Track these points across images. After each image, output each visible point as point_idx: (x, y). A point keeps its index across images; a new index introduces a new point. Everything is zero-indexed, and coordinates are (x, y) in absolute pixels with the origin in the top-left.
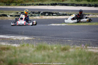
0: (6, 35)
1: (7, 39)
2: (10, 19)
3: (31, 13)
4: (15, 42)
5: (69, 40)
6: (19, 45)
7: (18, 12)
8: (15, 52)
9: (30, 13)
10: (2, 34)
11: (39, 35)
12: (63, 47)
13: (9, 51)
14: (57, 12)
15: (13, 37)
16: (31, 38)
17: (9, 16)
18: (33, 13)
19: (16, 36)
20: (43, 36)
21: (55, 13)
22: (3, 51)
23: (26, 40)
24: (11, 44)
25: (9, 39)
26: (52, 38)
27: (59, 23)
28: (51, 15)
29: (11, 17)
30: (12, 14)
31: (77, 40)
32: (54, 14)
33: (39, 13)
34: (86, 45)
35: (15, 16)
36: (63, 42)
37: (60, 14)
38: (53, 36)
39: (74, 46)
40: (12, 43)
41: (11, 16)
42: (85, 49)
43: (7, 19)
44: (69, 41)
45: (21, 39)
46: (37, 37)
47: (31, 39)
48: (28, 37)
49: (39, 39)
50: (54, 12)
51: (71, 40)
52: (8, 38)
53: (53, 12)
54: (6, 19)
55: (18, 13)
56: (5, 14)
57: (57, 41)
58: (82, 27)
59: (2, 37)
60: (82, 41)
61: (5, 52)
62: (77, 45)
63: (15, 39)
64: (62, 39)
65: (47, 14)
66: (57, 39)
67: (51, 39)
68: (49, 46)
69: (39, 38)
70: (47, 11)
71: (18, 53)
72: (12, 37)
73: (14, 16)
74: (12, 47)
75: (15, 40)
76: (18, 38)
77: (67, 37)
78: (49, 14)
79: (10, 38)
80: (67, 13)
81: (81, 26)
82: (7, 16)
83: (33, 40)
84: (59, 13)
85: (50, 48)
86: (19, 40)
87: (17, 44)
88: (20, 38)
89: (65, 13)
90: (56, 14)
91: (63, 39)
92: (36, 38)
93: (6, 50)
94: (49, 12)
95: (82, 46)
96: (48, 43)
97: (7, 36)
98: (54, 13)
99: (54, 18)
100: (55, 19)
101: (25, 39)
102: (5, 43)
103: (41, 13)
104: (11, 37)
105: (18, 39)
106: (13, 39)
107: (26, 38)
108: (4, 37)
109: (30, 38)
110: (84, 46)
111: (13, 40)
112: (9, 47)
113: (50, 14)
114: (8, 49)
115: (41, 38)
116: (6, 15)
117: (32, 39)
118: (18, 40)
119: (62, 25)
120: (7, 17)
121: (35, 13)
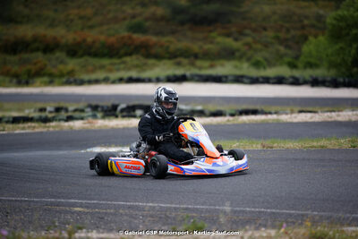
3: (89, 110)
18: (95, 108)
33: (115, 107)
35: (11, 119)
65: (139, 112)
73: (7, 122)
89: (199, 108)
103: (119, 108)
121: (100, 109)
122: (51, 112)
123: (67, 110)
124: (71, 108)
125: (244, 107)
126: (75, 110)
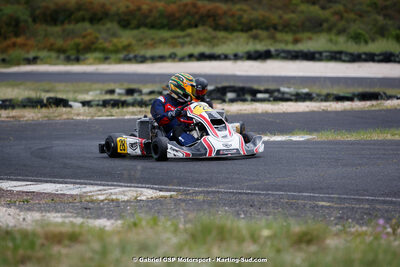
0: (66, 183)
1: (71, 200)
2: (81, 118)
4: (102, 209)
5: (323, 200)
6: (119, 222)
7: (111, 86)
8: (104, 252)
9: (161, 90)
10: (50, 177)
11: (197, 181)
12: (297, 228)
13: (78, 248)
14: (272, 87)
15: (96, 188)
16: (168, 194)
17: (77, 106)
19: (108, 185)
20: (217, 183)
21: (266, 91)
22: (56, 249)
23: (147, 201)
24: (85, 220)
25: (78, 199)
26: (252, 194)
27: (282, 132)
28: (249, 97)
29: (86, 108)
30: (88, 97)
31: (358, 200)
32: (259, 96)
34: (394, 221)
35: (101, 103)
36: (297, 208)
37: (283, 93)
38: (255, 183)
39: (344, 226)
40: (91, 213)
41: (85, 103)
42: (392, 238)
43: (70, 116)
44: (322, 206)
45: (126, 198)
46: (191, 189)
47: (166, 197)
48: (156, 189)
49: (200, 198)
50: (262, 88)
51: (330, 200)
52: (72, 196)
53: (256, 87)
54: (65, 117)
55: (112, 92)
56: (60, 96)
57: (274, 203)
58: (376, 147)
59: (49, 191)
60: (378, 206)
61: (64, 251)
62: (358, 223)
63: (101, 198)
64: (294, 197)
65: (230, 95)
66: (272, 199)
67: (250, 197)
68: (242, 224)
69: (201, 192)
70: (232, 84)
71: (116, 254)
72: (89, 188)
73: (98, 105)
74: (91, 230)
75: (102, 201)
76: (116, 194)
77: (313, 190)
78: (238, 95)
79: (81, 196)
80: (315, 90)
81: (374, 144)
82: (71, 106)
83: (177, 202)
84: (278, 91)
85: (245, 232)
86: (117, 201)
87: (109, 217)
88: (123, 193)
89: (306, 90)
90: (266, 96)
91: (298, 198)
92: (186, 193)
93: (66, 242)
94: (241, 85)
95: (378, 225)
96: (239, 214)
97: (71, 186)
98: (260, 92)
99: (260, 111)
100: (266, 114)
101: (144, 198)
102: (64, 214)
104: (84, 190)
105: (114, 197)
106: (94, 198)
107: (148, 193)
108: (59, 192)
109: (162, 193)
110: (388, 226)
111: (92, 201)
112: (77, 229)
113: (244, 94)
114: (73, 238)
115: (208, 193)
116: (63, 103)
117: (171, 197)
118: (113, 201)
119: (295, 138)
120: (68, 109)
122: (119, 94)
123: (140, 92)
124: (146, 90)
125: (360, 90)
126: (152, 93)
